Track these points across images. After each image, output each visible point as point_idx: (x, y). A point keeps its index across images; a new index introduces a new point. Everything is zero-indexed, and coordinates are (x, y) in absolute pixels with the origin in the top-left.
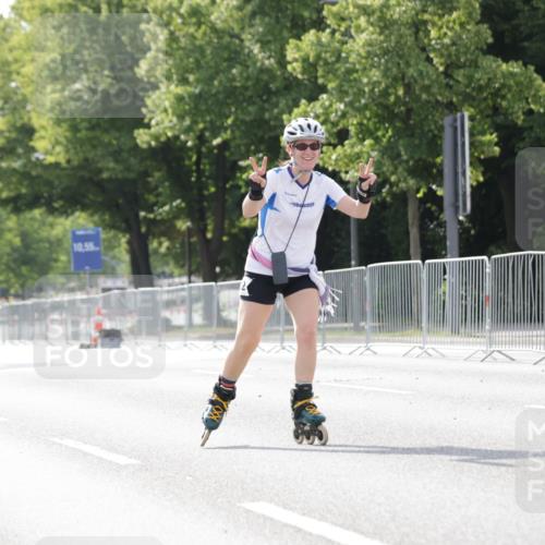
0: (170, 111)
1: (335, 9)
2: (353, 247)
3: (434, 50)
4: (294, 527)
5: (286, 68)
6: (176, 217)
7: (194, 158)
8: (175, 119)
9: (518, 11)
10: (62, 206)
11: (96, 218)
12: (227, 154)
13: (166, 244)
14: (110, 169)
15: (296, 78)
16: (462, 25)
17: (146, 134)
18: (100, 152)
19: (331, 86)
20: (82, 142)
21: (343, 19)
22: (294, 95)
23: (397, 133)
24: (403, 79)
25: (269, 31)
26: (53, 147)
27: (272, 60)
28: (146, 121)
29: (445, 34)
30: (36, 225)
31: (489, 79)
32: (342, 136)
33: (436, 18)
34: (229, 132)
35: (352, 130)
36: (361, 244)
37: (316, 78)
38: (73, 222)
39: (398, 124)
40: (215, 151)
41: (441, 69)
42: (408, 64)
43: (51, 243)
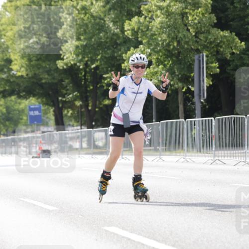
0: (73, 53)
1: (146, 7)
2: (154, 113)
3: (191, 25)
4: (127, 238)
5: (124, 33)
6: (75, 100)
7: (83, 73)
8: (75, 56)
9: (228, 8)
10: (24, 95)
11: (39, 100)
12: (98, 72)
13: (71, 112)
14: (46, 78)
15: (129, 38)
16: (203, 14)
17: (62, 63)
18: (41, 70)
19: (144, 41)
20: (33, 66)
21: (150, 12)
22: (128, 45)
23: (174, 63)
24: (176, 38)
25: (117, 17)
26: (20, 69)
27: (118, 30)
28: (62, 57)
29: (195, 18)
30: (13, 103)
31: (215, 39)
32: (149, 64)
33: (191, 11)
34: (99, 62)
35: (154, 61)
36: (157, 112)
37: (138, 38)
38: (29, 102)
39: (174, 59)
40: (93, 70)
41: (194, 34)
42: (179, 32)
43: (19, 111)
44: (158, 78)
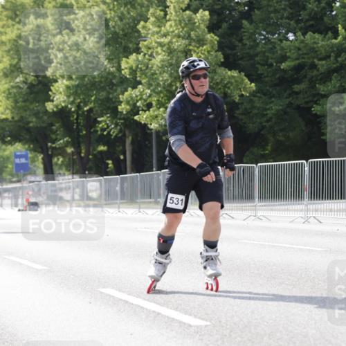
0: (63, 93)
1: (145, 43)
2: (154, 161)
4: (124, 301)
5: (121, 72)
6: (66, 146)
7: (75, 117)
8: (65, 98)
9: (236, 46)
10: (10, 140)
11: (27, 146)
12: (92, 115)
13: (61, 159)
14: (33, 122)
15: (126, 77)
16: (208, 52)
17: (51, 105)
18: (28, 113)
19: (143, 81)
20: (19, 108)
21: (150, 48)
22: (125, 86)
25: (112, 53)
26: (5, 111)
27: (114, 69)
28: (51, 98)
29: (201, 56)
31: (222, 79)
32: (149, 106)
33: (196, 49)
34: (92, 104)
35: (154, 103)
36: (158, 160)
37: (136, 77)
38: (15, 148)
40: (86, 113)
43: (4, 159)
44: (158, 122)
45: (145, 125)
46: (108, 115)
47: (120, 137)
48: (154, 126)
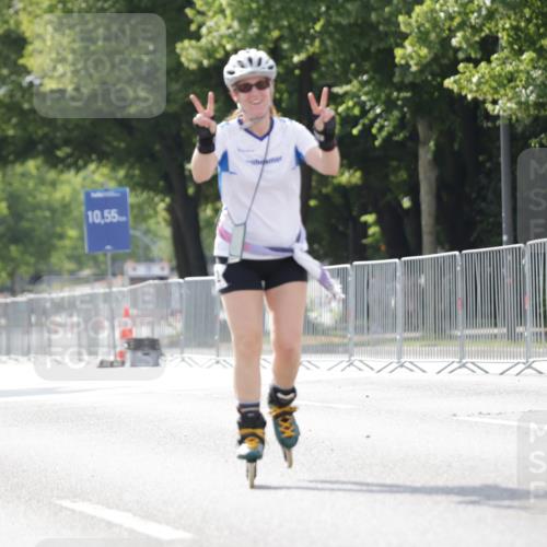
0: (228, 11)
8: (236, 25)
10: (69, 156)
11: (121, 173)
12: (315, 76)
17: (193, 47)
28: (193, 27)
30: (31, 184)
32: (488, 47)
34: (317, 43)
35: (503, 37)
38: (84, 179)
40: (297, 72)
43: (53, 211)
44: (517, 95)
45: (477, 104)
46: (365, 77)
47: (402, 144)
48: (504, 107)
